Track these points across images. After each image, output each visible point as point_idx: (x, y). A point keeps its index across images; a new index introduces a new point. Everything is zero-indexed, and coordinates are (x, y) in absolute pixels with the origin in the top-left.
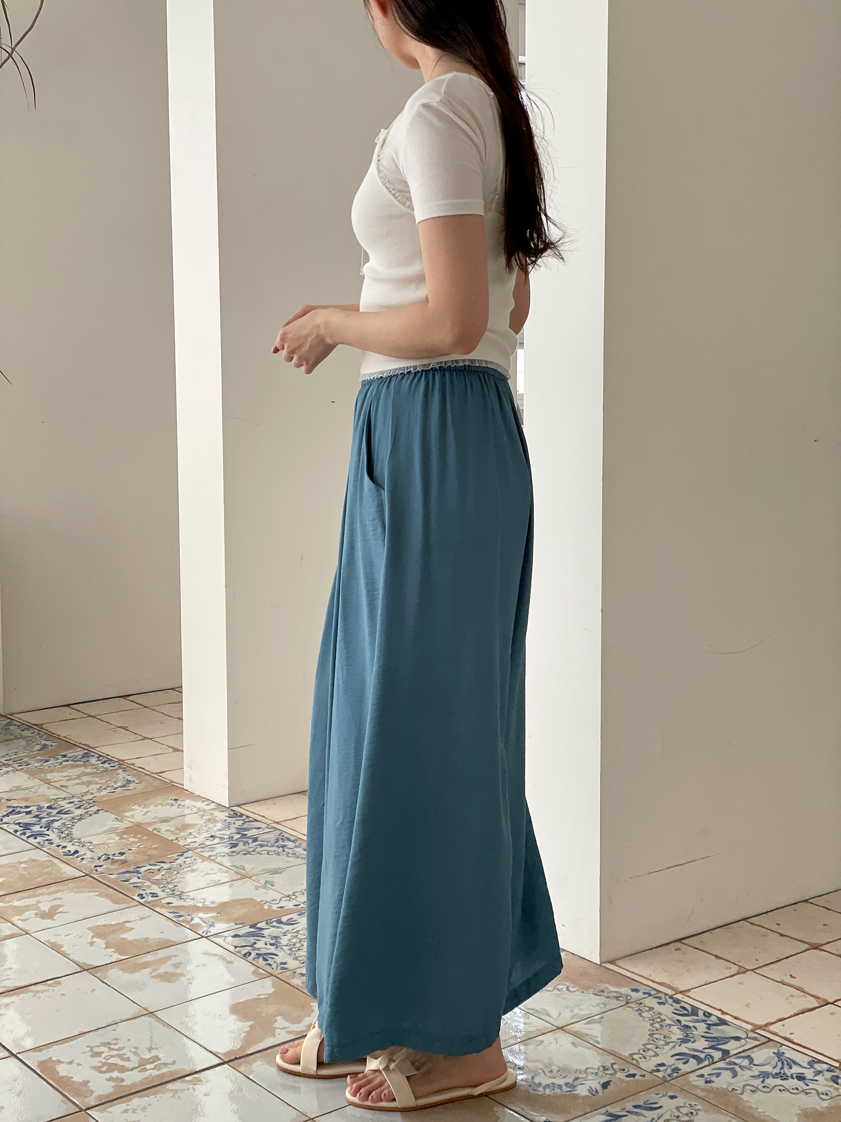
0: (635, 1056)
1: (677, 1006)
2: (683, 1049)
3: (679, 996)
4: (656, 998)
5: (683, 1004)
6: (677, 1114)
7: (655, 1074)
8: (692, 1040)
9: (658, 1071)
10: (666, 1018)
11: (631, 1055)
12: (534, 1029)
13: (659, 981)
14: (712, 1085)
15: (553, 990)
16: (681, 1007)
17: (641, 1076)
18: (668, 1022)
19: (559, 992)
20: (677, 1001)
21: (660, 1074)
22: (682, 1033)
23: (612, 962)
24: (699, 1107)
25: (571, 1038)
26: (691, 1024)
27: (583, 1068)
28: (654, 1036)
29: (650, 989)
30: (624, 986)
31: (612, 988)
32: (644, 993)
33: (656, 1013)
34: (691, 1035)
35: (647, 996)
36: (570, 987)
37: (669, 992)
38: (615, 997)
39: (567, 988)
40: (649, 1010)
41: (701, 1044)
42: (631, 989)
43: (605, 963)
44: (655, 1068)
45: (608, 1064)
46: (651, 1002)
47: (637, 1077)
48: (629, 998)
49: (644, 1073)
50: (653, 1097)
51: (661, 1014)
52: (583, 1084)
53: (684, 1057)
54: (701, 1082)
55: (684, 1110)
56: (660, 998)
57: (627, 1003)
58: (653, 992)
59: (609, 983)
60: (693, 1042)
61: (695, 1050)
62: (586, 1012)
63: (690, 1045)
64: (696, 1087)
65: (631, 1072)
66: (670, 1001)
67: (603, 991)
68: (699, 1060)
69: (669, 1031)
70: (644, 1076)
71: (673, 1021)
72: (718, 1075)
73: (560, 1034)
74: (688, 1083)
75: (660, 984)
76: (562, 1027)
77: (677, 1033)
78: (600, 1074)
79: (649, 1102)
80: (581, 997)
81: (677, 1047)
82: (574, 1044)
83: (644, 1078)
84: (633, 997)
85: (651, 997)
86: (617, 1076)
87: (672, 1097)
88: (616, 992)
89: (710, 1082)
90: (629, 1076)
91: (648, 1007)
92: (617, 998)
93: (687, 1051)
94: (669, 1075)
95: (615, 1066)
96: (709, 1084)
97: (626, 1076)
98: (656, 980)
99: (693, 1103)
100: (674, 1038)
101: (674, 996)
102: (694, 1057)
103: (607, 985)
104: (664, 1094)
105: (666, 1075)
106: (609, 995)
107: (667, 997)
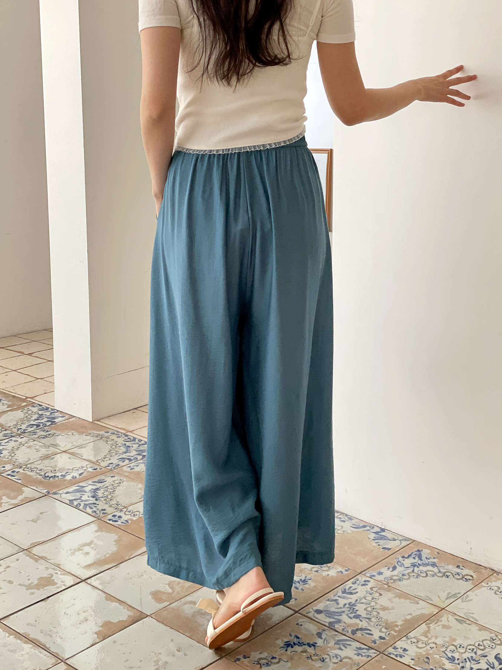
0: (99, 461)
1: (126, 438)
2: (124, 456)
3: (128, 434)
4: (116, 435)
5: (129, 437)
6: (113, 483)
7: (107, 468)
8: (129, 452)
9: (109, 466)
10: (119, 444)
11: (97, 461)
12: (50, 453)
13: (120, 427)
14: (134, 470)
15: (65, 435)
16: (128, 438)
17: (100, 469)
18: (120, 445)
19: (68, 436)
20: (127, 436)
21: (109, 468)
22: (125, 449)
23: (98, 421)
24: (124, 480)
25: (68, 455)
26: (130, 445)
27: (71, 468)
28: (111, 452)
29: (115, 431)
30: (101, 431)
31: (95, 432)
32: (111, 433)
33: (115, 442)
34: (129, 450)
36: (74, 433)
37: (124, 432)
39: (72, 434)
40: (112, 440)
41: (133, 453)
42: (105, 432)
43: (94, 421)
44: (107, 465)
45: (84, 465)
46: (114, 437)
47: (98, 470)
48: (103, 436)
49: (101, 468)
50: (102, 477)
51: (117, 442)
52: (70, 475)
53: (123, 459)
54: (129, 469)
55: (117, 482)
56: (119, 435)
57: (102, 438)
58: (115, 433)
59: (94, 430)
60: (130, 453)
61: (129, 456)
62: (79, 443)
63: (128, 454)
64: (126, 471)
65: (95, 468)
66: (123, 436)
67: (90, 434)
68: (130, 460)
69: (119, 449)
70: (101, 469)
71: (122, 445)
72: (138, 466)
73: (64, 454)
74: (122, 470)
75: (120, 428)
76: (66, 451)
77: (123, 449)
78: (79, 470)
79: (100, 480)
80: (78, 437)
81: (121, 455)
82: (69, 458)
83: (101, 470)
84: (105, 435)
86: (88, 470)
87: (112, 477)
88: (97, 434)
89: (133, 469)
90: (94, 469)
92: (97, 436)
93: (125, 457)
94: (113, 468)
95: (88, 466)
96: (132, 470)
97: (92, 470)
98: (118, 427)
99: (122, 478)
100: (121, 452)
101: (127, 433)
102: (128, 459)
103: (93, 431)
104: (109, 475)
105: (112, 468)
106: (93, 435)
107: (122, 434)
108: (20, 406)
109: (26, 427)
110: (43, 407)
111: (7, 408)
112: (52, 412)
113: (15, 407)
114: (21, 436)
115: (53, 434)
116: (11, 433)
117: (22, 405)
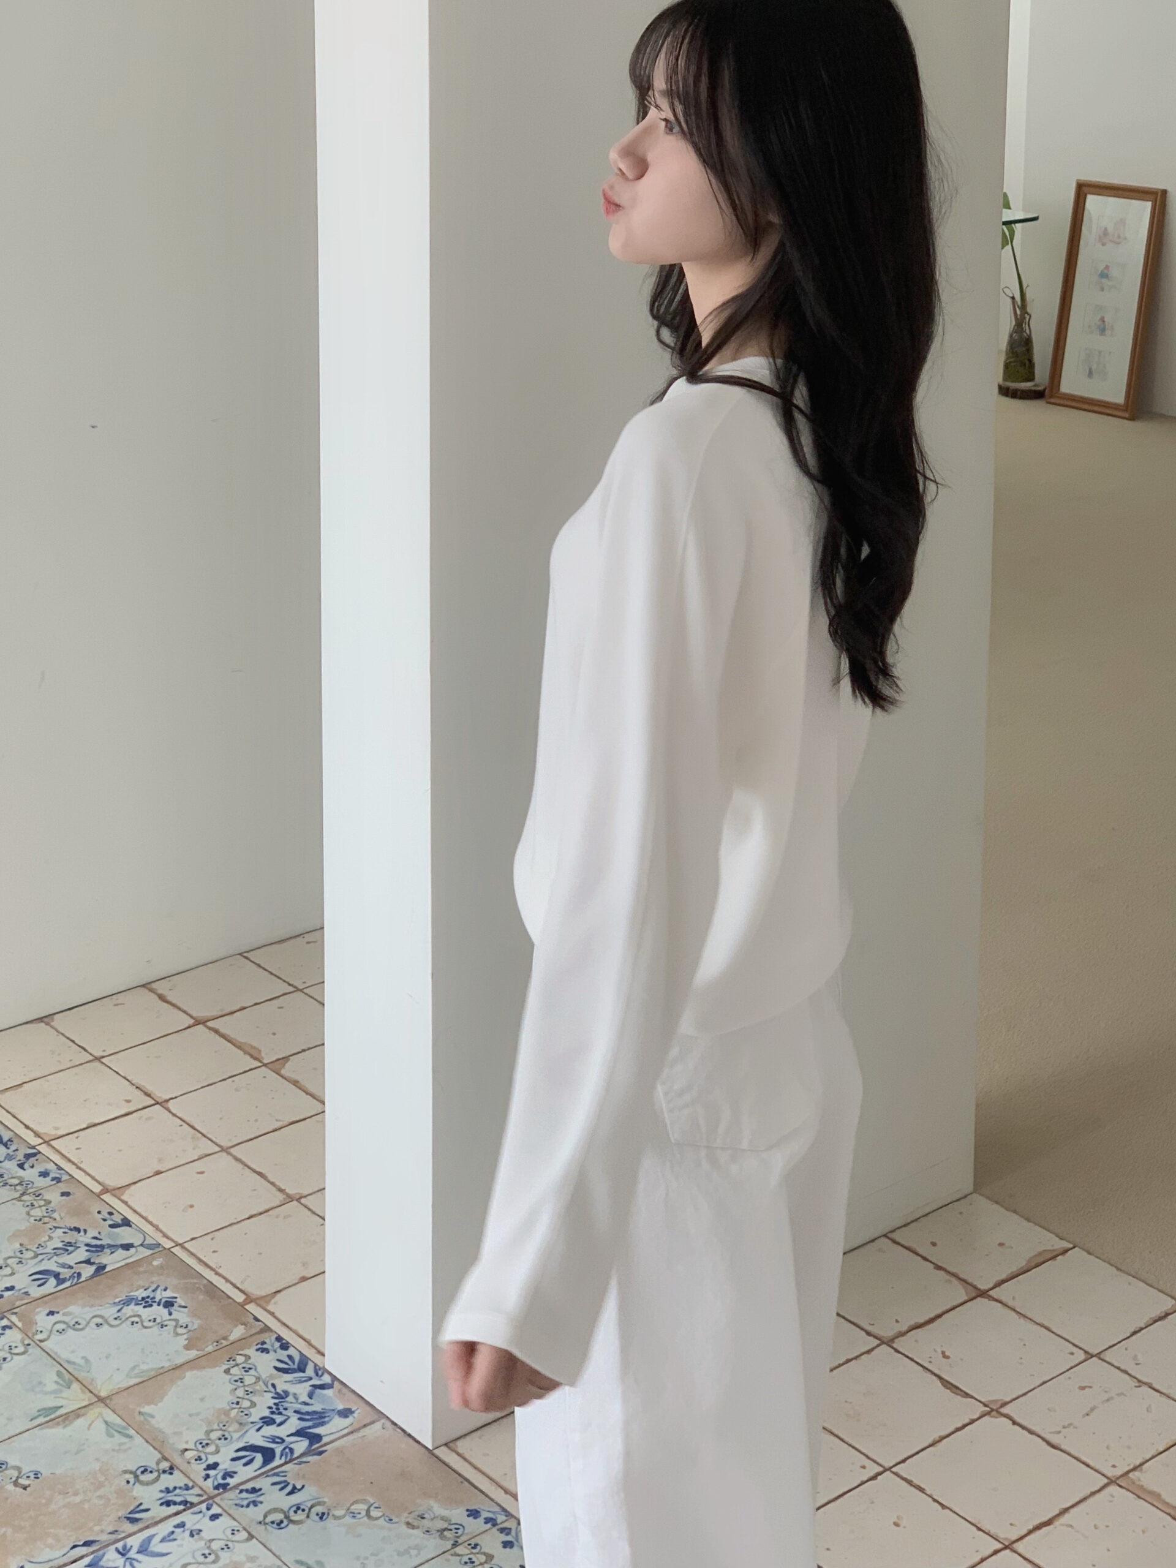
4: (502, 1530)
19: (354, 1521)
23: (451, 1445)
29: (497, 1509)
30: (459, 1504)
31: (439, 1510)
32: (488, 1520)
35: (489, 1526)
36: (372, 1508)
38: (438, 1531)
42: (467, 1510)
43: (439, 1447)
46: (492, 1543)
48: (460, 1532)
57: (455, 1545)
58: (501, 1518)
59: (437, 1497)
67: (423, 1518)
84: (466, 1530)
85: (495, 1529)
88: (443, 1519)
91: (484, 1554)
92: (442, 1533)
103: (432, 1502)
106: (431, 1525)
108: (225, 1343)
109: (233, 1460)
110: (291, 1351)
111: (187, 1347)
112: (316, 1382)
113: (210, 1348)
114: (215, 1510)
115: (309, 1504)
116: (187, 1488)
117: (232, 1338)
